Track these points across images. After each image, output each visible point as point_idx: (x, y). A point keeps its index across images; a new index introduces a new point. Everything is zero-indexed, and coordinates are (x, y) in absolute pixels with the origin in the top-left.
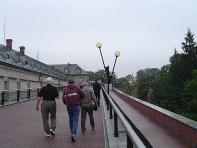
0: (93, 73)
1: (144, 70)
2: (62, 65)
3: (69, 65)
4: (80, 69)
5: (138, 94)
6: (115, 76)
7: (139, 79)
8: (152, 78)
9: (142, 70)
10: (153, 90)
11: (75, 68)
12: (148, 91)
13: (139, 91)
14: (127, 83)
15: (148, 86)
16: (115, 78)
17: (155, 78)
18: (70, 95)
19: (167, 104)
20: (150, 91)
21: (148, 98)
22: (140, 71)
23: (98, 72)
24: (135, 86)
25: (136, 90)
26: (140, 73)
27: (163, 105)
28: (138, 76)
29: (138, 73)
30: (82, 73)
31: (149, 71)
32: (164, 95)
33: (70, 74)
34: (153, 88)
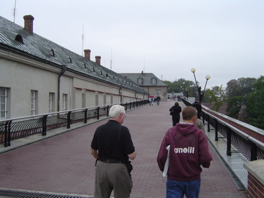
1: (237, 80)
2: (134, 74)
3: (143, 74)
4: (156, 79)
5: (227, 111)
7: (230, 91)
8: (248, 90)
9: (234, 80)
10: (245, 107)
11: (150, 78)
12: (240, 107)
13: (228, 108)
14: (214, 97)
15: (240, 101)
17: (251, 91)
18: (177, 150)
19: (259, 122)
20: (243, 107)
21: (240, 116)
22: (232, 81)
24: (224, 101)
25: (225, 106)
26: (231, 84)
27: (255, 123)
28: (228, 87)
29: (228, 84)
30: (158, 85)
31: (243, 81)
32: (257, 112)
33: (144, 85)
34: (247, 104)
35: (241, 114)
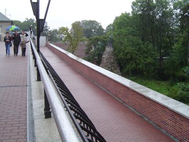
0: (20, 22)
6: (47, 27)
16: (47, 30)
23: (25, 22)
35: (107, 59)
